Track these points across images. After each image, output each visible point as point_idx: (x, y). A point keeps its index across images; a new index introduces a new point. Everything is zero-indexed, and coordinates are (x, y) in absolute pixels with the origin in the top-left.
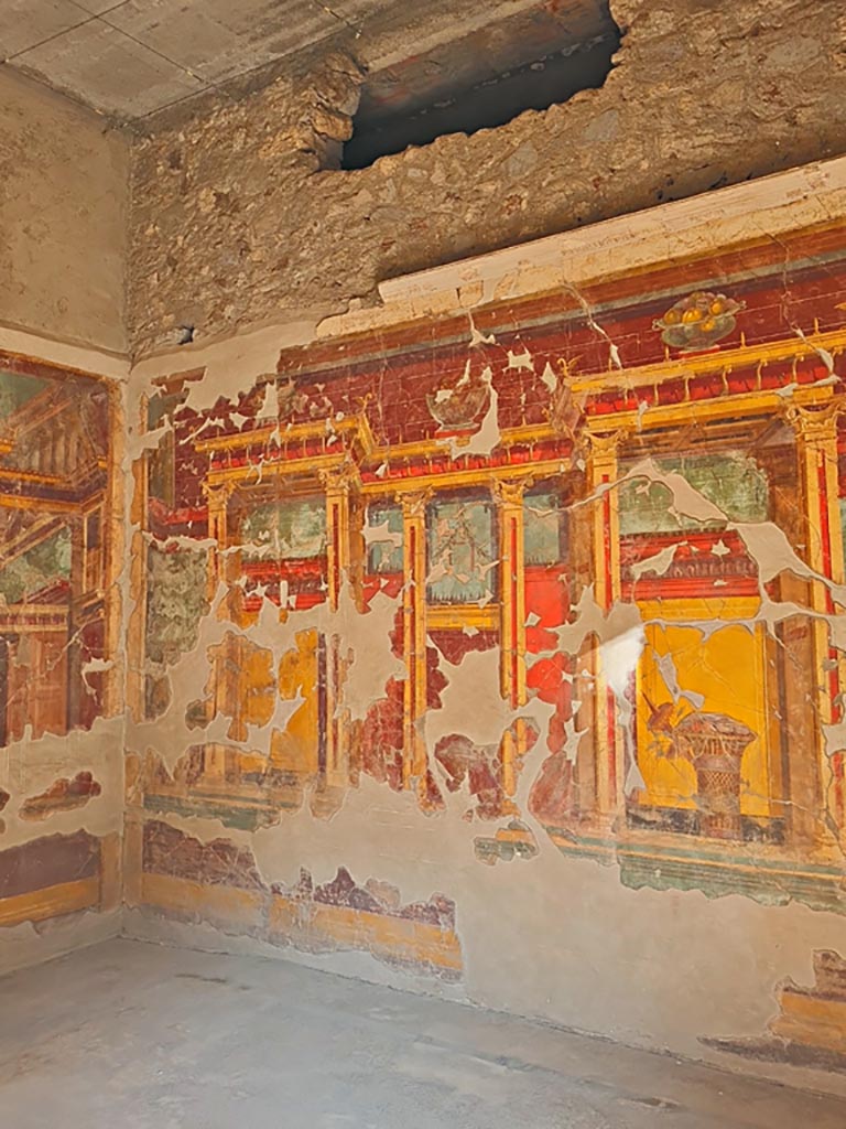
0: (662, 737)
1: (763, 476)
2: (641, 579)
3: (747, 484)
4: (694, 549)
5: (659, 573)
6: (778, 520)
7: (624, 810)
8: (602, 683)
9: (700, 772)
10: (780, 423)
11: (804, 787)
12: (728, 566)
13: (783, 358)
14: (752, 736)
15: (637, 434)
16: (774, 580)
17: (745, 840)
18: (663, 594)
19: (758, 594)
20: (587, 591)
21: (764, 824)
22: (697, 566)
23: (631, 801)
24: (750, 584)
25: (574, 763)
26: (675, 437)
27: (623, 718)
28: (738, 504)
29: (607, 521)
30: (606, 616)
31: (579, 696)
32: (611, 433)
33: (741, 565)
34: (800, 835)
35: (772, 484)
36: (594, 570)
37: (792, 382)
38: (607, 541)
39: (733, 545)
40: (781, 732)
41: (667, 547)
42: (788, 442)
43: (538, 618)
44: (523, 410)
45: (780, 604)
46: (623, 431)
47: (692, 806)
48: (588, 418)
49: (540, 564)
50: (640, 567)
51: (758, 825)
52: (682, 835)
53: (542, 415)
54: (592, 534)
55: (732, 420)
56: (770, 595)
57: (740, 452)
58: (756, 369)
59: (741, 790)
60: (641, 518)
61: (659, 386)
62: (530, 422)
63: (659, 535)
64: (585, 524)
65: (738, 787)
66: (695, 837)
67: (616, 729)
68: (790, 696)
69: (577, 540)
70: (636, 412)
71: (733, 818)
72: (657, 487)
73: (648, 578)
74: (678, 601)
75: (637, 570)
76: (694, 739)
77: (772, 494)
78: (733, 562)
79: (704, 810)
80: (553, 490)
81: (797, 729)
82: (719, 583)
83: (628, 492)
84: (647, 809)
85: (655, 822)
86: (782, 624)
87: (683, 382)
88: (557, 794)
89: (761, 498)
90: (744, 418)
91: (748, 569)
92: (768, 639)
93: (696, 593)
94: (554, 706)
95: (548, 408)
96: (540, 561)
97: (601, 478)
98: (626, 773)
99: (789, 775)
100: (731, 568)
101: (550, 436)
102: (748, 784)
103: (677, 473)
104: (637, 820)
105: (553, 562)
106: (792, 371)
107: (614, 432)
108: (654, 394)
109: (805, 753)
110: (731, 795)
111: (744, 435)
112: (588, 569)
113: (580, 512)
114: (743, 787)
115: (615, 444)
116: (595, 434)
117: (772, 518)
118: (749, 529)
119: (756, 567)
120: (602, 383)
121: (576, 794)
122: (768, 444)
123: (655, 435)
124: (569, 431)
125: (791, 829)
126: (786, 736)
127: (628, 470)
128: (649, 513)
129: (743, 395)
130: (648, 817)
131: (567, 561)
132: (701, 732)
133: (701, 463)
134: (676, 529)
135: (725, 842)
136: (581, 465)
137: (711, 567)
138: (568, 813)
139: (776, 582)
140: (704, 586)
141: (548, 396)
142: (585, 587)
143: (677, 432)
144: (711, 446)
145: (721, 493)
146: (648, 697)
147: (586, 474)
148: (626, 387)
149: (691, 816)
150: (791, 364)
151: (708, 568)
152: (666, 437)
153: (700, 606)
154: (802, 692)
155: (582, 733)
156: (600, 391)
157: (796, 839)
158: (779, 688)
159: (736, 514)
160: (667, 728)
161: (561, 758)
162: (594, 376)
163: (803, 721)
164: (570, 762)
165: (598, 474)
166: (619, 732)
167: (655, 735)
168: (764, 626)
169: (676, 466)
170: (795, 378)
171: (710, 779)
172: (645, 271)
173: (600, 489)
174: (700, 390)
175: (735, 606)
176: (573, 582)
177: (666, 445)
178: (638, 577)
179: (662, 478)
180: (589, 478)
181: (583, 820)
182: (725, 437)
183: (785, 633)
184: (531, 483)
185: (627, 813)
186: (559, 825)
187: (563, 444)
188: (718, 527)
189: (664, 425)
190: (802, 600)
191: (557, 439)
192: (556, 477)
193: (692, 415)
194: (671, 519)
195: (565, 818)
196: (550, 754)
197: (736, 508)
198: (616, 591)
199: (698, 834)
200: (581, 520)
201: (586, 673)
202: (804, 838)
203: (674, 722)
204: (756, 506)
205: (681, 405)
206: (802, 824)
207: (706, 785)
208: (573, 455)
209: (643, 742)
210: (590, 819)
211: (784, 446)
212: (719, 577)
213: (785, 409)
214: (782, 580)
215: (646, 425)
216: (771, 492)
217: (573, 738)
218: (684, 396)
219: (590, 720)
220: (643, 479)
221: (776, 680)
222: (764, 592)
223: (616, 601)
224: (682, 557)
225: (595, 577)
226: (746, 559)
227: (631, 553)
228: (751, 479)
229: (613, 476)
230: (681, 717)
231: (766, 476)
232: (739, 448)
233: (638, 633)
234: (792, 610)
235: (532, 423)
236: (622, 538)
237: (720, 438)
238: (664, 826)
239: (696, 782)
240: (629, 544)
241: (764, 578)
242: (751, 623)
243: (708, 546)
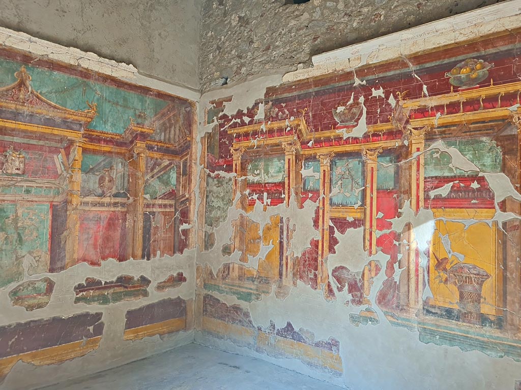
0: (442, 274)
1: (499, 150)
2: (434, 199)
3: (490, 154)
4: (462, 185)
5: (443, 196)
6: (506, 172)
7: (422, 307)
8: (413, 246)
9: (461, 291)
10: (510, 124)
11: (514, 302)
12: (479, 193)
13: (513, 92)
14: (488, 276)
15: (435, 128)
16: (502, 201)
17: (482, 325)
18: (445, 206)
19: (494, 208)
20: (407, 203)
21: (492, 318)
22: (463, 193)
23: (425, 303)
24: (490, 202)
25: (398, 283)
26: (454, 130)
27: (423, 262)
28: (486, 164)
29: (418, 170)
30: (416, 214)
31: (401, 252)
32: (421, 128)
33: (486, 193)
34: (511, 325)
35: (504, 154)
36: (411, 193)
37: (517, 103)
38: (418, 179)
39: (482, 183)
40: (503, 275)
41: (448, 183)
42: (514, 133)
43: (383, 215)
44: (378, 116)
45: (506, 213)
46: (428, 127)
47: (456, 307)
48: (410, 120)
49: (384, 189)
50: (434, 193)
51: (489, 319)
52: (451, 320)
53: (388, 119)
54: (410, 176)
55: (484, 122)
56: (500, 208)
57: (488, 138)
58: (498, 97)
59: (481, 302)
60: (435, 169)
61: (447, 105)
62: (381, 122)
63: (444, 177)
64: (407, 171)
65: (480, 299)
66: (457, 322)
67: (419, 269)
68: (509, 258)
69: (403, 178)
70: (434, 118)
71: (477, 314)
72: (443, 154)
73: (438, 198)
74: (452, 209)
75: (432, 194)
76: (458, 276)
77: (504, 159)
78: (482, 192)
79: (462, 310)
80: (392, 154)
81: (511, 274)
82: (473, 201)
83: (429, 156)
84: (434, 307)
85: (437, 313)
86: (506, 223)
87: (460, 103)
88: (389, 297)
89: (498, 161)
90: (490, 121)
91: (489, 195)
92: (498, 230)
93: (461, 206)
94: (389, 256)
95: (391, 115)
96: (385, 188)
97: (416, 149)
98: (424, 289)
99: (506, 296)
100: (480, 194)
101: (391, 129)
102: (485, 299)
103: (454, 147)
104: (428, 312)
105: (391, 188)
106: (517, 98)
107: (423, 128)
108: (444, 109)
109: (515, 286)
110: (476, 304)
111: (490, 130)
112: (408, 192)
113: (405, 165)
114: (482, 300)
115: (424, 133)
116: (413, 128)
117: (503, 171)
118: (491, 176)
119: (493, 194)
120: (418, 104)
121: (398, 298)
122: (502, 134)
123: (444, 129)
124: (400, 126)
125: (506, 322)
126: (506, 278)
127: (429, 146)
128: (439, 167)
129: (490, 110)
130: (433, 311)
131: (398, 188)
132: (462, 272)
133: (467, 143)
134: (452, 174)
135: (472, 326)
136: (406, 142)
137: (470, 194)
138: (394, 306)
139: (504, 202)
140: (466, 203)
141: (391, 110)
142: (406, 201)
143: (455, 128)
144: (472, 135)
145: (477, 157)
146: (436, 254)
147: (408, 147)
148: (430, 106)
149: (455, 312)
150: (517, 95)
151: (469, 195)
152: (449, 130)
153: (463, 212)
154: (515, 256)
155: (402, 269)
156: (417, 108)
157: (509, 327)
158: (503, 253)
159: (484, 168)
160: (445, 269)
161: (392, 280)
162: (414, 100)
163: (515, 270)
164: (396, 282)
165: (414, 148)
166: (420, 270)
167: (439, 272)
168: (496, 223)
169: (454, 144)
170: (519, 102)
171: (465, 296)
172: (441, 49)
173: (415, 154)
174: (468, 107)
175: (482, 213)
176: (400, 198)
177: (449, 134)
178: (432, 197)
179: (446, 150)
180: (410, 149)
181: (402, 309)
182: (480, 131)
183: (507, 227)
184: (381, 151)
185: (423, 308)
186: (390, 311)
187: (398, 133)
188: (474, 174)
189: (448, 124)
190: (517, 212)
191: (395, 130)
192: (393, 148)
193: (463, 119)
194: (451, 170)
195: (393, 308)
196: (387, 278)
197: (484, 165)
198: (422, 204)
199: (459, 321)
200: (405, 169)
201: (405, 242)
202: (513, 327)
203: (448, 267)
204: (495, 165)
205: (458, 114)
206: (512, 320)
207: (463, 298)
208: (402, 138)
209: (432, 276)
210: (405, 309)
211: (511, 135)
212: (474, 199)
213: (512, 117)
214: (506, 201)
215: (439, 124)
216: (503, 158)
217: (398, 273)
218: (460, 110)
219: (407, 263)
220: (436, 150)
221: (502, 250)
222: (497, 207)
223: (421, 208)
224: (455, 188)
225: (411, 197)
226: (489, 190)
227: (429, 185)
228: (493, 151)
229: (422, 148)
230: (452, 265)
231: (501, 150)
232: (487, 136)
233: (430, 225)
234: (511, 216)
235: (382, 123)
236: (425, 178)
237: (478, 131)
238: (441, 316)
239: (459, 296)
240: (429, 181)
241: (497, 200)
242: (490, 222)
243: (468, 183)
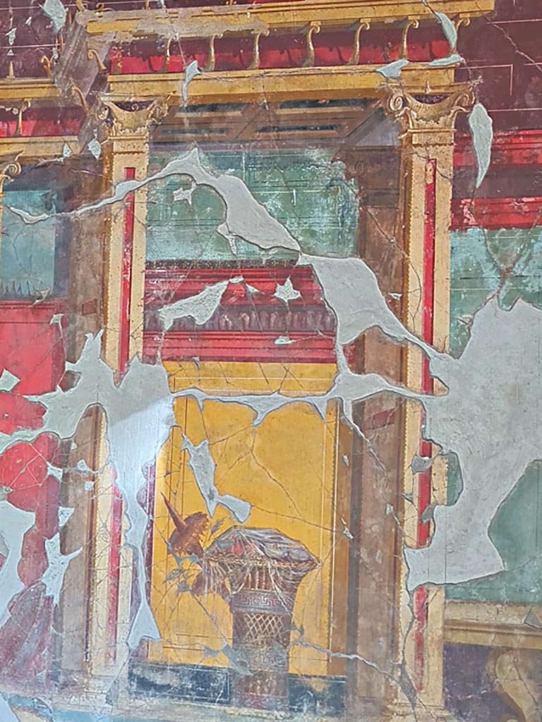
0: (187, 564)
1: (352, 190)
2: (171, 330)
3: (330, 200)
4: (251, 289)
5: (199, 322)
6: (368, 255)
7: (125, 671)
8: (105, 482)
9: (237, 613)
10: (382, 114)
11: (374, 634)
12: (296, 317)
13: (391, 21)
14: (312, 563)
15: (181, 110)
16: (356, 341)
17: (291, 710)
18: (204, 353)
19: (334, 361)
20: (92, 342)
21: (319, 686)
22: (254, 316)
23: (137, 657)
24: (323, 344)
25: (56, 601)
26: (235, 120)
27: (135, 530)
28: (317, 229)
29: (129, 239)
30: (119, 380)
31: (71, 500)
32: (142, 105)
33: (314, 317)
34: (365, 702)
35: (364, 203)
36: (104, 311)
37: (401, 57)
38: (127, 268)
39: (306, 287)
40: (351, 558)
41: (214, 283)
42: (390, 143)
43: (16, 380)
44: (11, 53)
45: (363, 376)
46: (161, 103)
47: (223, 662)
48: (110, 78)
49: (22, 297)
50: (174, 311)
51: (311, 689)
52: (206, 705)
53: (41, 66)
54: (105, 256)
55: (314, 104)
56: (350, 362)
57: (325, 152)
58: (355, 32)
59: (292, 640)
60: (178, 238)
61: (216, 40)
62: (20, 73)
63: (203, 265)
64: (95, 239)
65: (289, 634)
66: (223, 708)
67: (122, 551)
68: (367, 506)
69: (83, 264)
70: (181, 76)
71: (278, 678)
72: (205, 193)
73: (183, 329)
74: (224, 364)
75: (168, 316)
76: (232, 566)
77: (363, 215)
78: (305, 312)
79: (238, 669)
80: (52, 183)
81: (372, 553)
82: (282, 341)
83: (162, 197)
84: (160, 668)
85: (169, 686)
86: (363, 403)
87: (253, 38)
88: (28, 647)
89: (348, 221)
90: (333, 103)
91: (323, 323)
92: (343, 425)
93: (249, 354)
94: (33, 515)
95: (50, 55)
96: (25, 292)
97: (124, 171)
98: (133, 615)
99: (356, 618)
100: (300, 320)
101: (49, 100)
102: (302, 631)
103: (234, 174)
104: (144, 684)
105: (44, 294)
106: (401, 41)
107: (147, 104)
108: (208, 53)
109: (380, 587)
110: (277, 646)
111: (332, 128)
112: (97, 308)
113: (89, 221)
114: (294, 635)
115: (148, 122)
116: (117, 104)
117: (360, 251)
118: (329, 266)
119: (334, 320)
120: (132, 26)
121: (57, 648)
122: (362, 144)
123: (206, 114)
124: (80, 94)
125: (355, 694)
126: (357, 564)
127: (163, 163)
128: (189, 231)
129: (334, 69)
130: (159, 679)
131: (65, 295)
132: (242, 557)
133: (269, 164)
134: (227, 257)
135: (264, 713)
136: (95, 149)
137: (273, 317)
138: (42, 675)
139: (359, 343)
140: (260, 344)
141: (52, 37)
142: (89, 335)
143: (238, 113)
144: (284, 140)
145: (295, 209)
146: (172, 503)
147: (101, 163)
148: (170, 36)
149: (221, 676)
150: (402, 30)
151: (269, 319)
152: (222, 119)
153: (254, 373)
154: (382, 501)
155: (71, 556)
156: (130, 39)
157: (360, 707)
158: (353, 495)
159: (312, 242)
160: (196, 550)
161: (38, 594)
162: (123, 14)
163: (381, 542)
164: (50, 599)
165: (119, 166)
166: (126, 556)
167: (178, 560)
168: (338, 406)
169: (233, 163)
170: (405, 52)
171: (250, 625)
173: (121, 189)
174: (274, 55)
175: (302, 375)
176: (71, 326)
177: (222, 131)
178: (167, 326)
179: (212, 180)
180: (106, 171)
181: (65, 685)
182: (304, 128)
183: (366, 418)
184: (17, 169)
185: (131, 674)
186: (28, 693)
187: (70, 113)
188: (286, 258)
189: (220, 101)
190: (392, 372)
191: (61, 105)
192: (56, 164)
193: (261, 90)
194: (222, 242)
195: (37, 684)
196: (22, 586)
197: (313, 234)
198: (136, 346)
199: (228, 703)
200: (90, 234)
201: (83, 466)
202: (370, 705)
203: (206, 541)
204: (340, 233)
205: (247, 73)
206: (369, 686)
207: (244, 634)
208: (83, 132)
209: (160, 571)
210: (75, 684)
211: (383, 149)
212: (282, 332)
213: (387, 95)
214: (366, 341)
215: (194, 97)
216: (361, 213)
217: (58, 563)
218: (252, 60)
219: (85, 537)
220: (184, 178)
221: (349, 485)
222: (342, 359)
223: (135, 360)
224: (233, 299)
225: (106, 323)
226: (321, 307)
227: (159, 289)
228: (336, 193)
229: (141, 171)
230: (217, 534)
231: (357, 191)
232: (323, 147)
233: (164, 409)
234: (377, 385)
235: (22, 76)
236: (149, 265)
237: (298, 129)
238: (181, 693)
239: (231, 628)
240: (158, 276)
241: (344, 338)
242: (322, 402)
243: (268, 286)
